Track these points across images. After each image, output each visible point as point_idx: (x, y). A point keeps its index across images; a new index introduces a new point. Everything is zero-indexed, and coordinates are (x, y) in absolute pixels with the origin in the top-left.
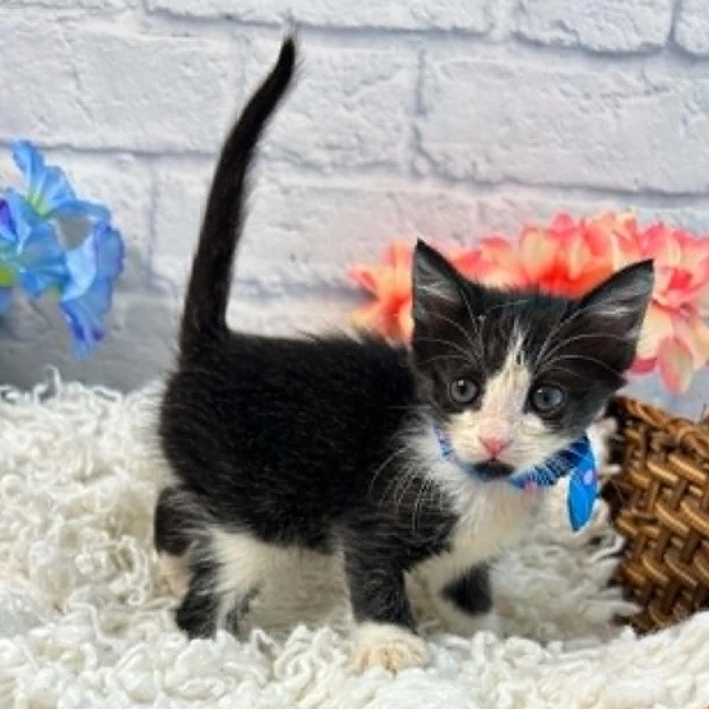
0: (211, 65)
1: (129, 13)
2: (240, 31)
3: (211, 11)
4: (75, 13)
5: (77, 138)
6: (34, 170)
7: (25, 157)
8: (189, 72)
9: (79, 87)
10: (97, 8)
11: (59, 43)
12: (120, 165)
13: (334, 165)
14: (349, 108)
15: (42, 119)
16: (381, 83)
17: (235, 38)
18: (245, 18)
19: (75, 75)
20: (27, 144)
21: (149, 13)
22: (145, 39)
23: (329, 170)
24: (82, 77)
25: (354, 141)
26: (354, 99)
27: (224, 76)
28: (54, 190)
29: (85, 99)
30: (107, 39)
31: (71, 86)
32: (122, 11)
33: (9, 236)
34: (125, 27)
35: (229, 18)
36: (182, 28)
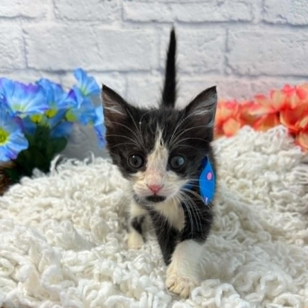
0: (148, 38)
1: (116, 22)
2: (158, 25)
3: (147, 19)
4: (97, 22)
5: (97, 67)
6: (83, 79)
7: (80, 75)
8: (139, 41)
9: (98, 49)
10: (105, 20)
11: (91, 33)
12: (114, 76)
13: (195, 72)
14: (200, 51)
15: (84, 61)
16: (212, 42)
17: (156, 28)
18: (160, 21)
19: (97, 45)
20: (81, 70)
21: (124, 21)
22: (123, 30)
23: (193, 74)
24: (99, 45)
25: (202, 63)
26: (202, 48)
27: (153, 42)
28: (90, 85)
29: (101, 53)
30: (109, 31)
31: (95, 49)
32: (114, 21)
33: (75, 102)
34: (115, 27)
35: (154, 21)
36: (136, 26)
